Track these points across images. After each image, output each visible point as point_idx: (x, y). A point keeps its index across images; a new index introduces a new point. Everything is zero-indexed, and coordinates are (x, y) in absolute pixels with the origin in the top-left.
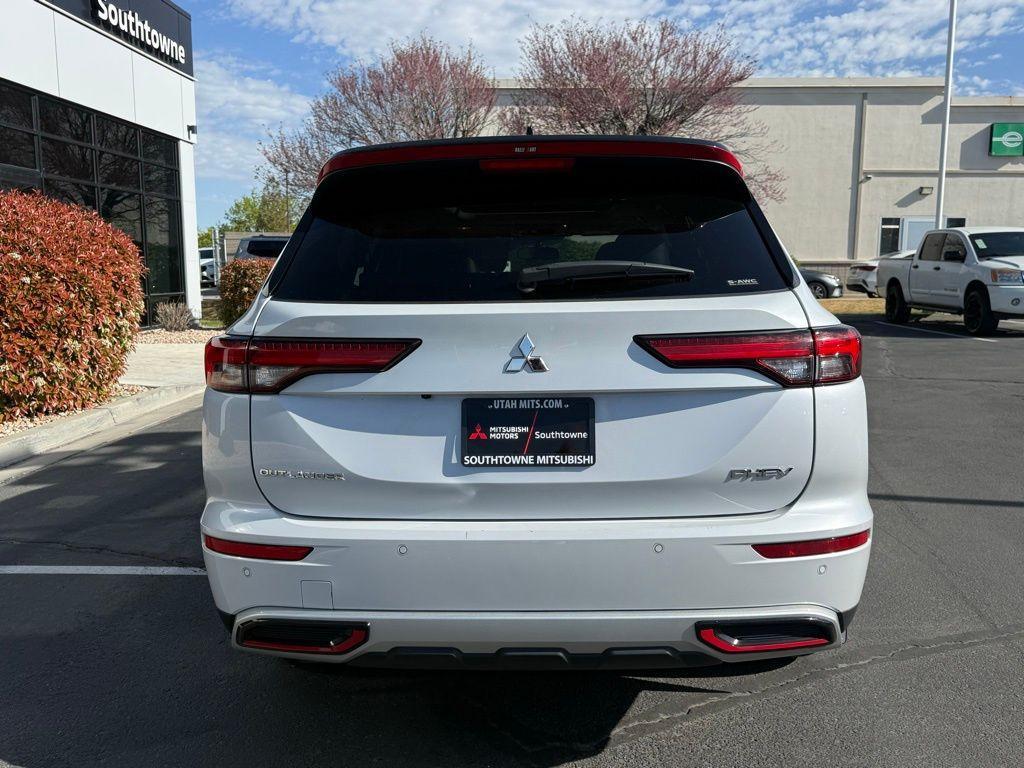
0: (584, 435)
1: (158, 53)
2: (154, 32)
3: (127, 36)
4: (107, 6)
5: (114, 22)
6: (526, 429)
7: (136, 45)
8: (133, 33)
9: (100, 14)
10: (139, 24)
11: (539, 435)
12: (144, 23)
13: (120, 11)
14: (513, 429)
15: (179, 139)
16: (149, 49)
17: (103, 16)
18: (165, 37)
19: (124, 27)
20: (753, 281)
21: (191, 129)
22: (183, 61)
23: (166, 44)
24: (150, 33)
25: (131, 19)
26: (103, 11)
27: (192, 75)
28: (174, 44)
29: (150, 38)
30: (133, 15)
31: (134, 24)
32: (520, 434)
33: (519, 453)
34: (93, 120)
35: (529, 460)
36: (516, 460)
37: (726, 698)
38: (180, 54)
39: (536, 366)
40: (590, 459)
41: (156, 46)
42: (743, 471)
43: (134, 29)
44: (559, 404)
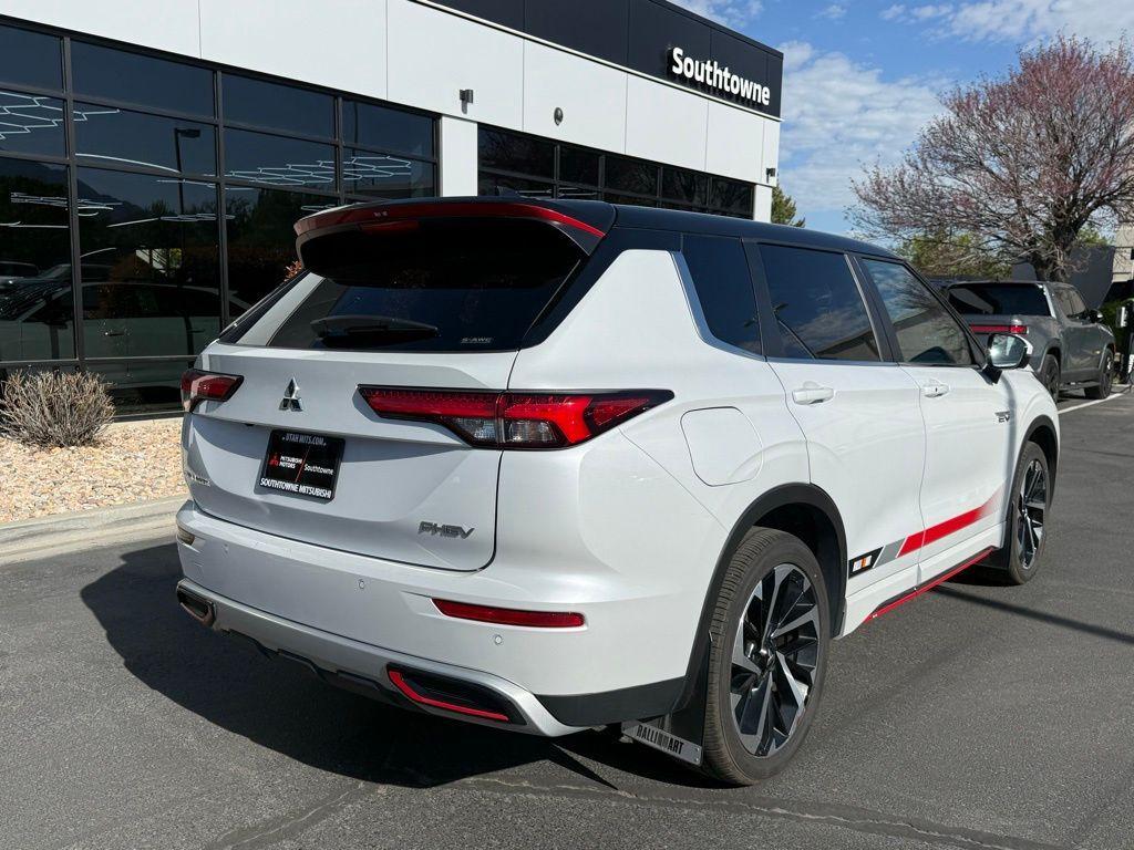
0: (331, 472)
1: (739, 99)
2: (735, 78)
3: (704, 87)
4: (683, 61)
5: (689, 75)
6: (300, 461)
7: (714, 95)
8: (709, 82)
9: (675, 70)
10: (717, 72)
11: (308, 468)
12: (723, 70)
13: (697, 63)
14: (293, 460)
15: (755, 184)
16: (729, 96)
17: (677, 70)
18: (747, 81)
19: (700, 78)
20: (488, 340)
21: (770, 172)
22: (766, 103)
23: (747, 88)
24: (729, 80)
25: (709, 68)
26: (677, 66)
27: (779, 116)
28: (758, 87)
29: (729, 84)
30: (712, 65)
31: (712, 74)
32: (297, 464)
33: (292, 481)
34: (661, 172)
35: (294, 487)
36: (288, 486)
37: (613, 792)
38: (764, 95)
39: (296, 405)
40: (329, 494)
41: (735, 91)
42: (431, 524)
43: (712, 78)
44: (320, 442)
